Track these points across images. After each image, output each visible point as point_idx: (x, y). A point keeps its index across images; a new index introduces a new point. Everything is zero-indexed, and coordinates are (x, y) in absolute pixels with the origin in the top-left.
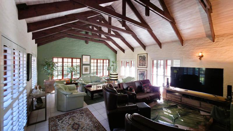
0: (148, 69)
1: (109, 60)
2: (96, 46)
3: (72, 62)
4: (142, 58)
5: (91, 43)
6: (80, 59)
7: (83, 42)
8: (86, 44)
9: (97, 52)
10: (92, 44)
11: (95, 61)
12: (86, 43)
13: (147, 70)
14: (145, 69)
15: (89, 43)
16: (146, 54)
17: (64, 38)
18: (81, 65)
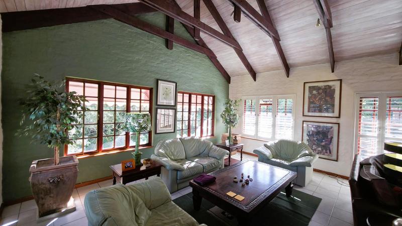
0: (341, 121)
1: (214, 97)
2: (190, 58)
3: (128, 99)
4: (321, 91)
5: (178, 48)
6: (151, 90)
7: (157, 42)
8: (167, 49)
9: (190, 74)
10: (181, 52)
11: (186, 97)
12: (167, 47)
13: (339, 124)
14: (334, 120)
15: (174, 49)
16: (339, 82)
17: (105, 21)
18: (154, 106)
